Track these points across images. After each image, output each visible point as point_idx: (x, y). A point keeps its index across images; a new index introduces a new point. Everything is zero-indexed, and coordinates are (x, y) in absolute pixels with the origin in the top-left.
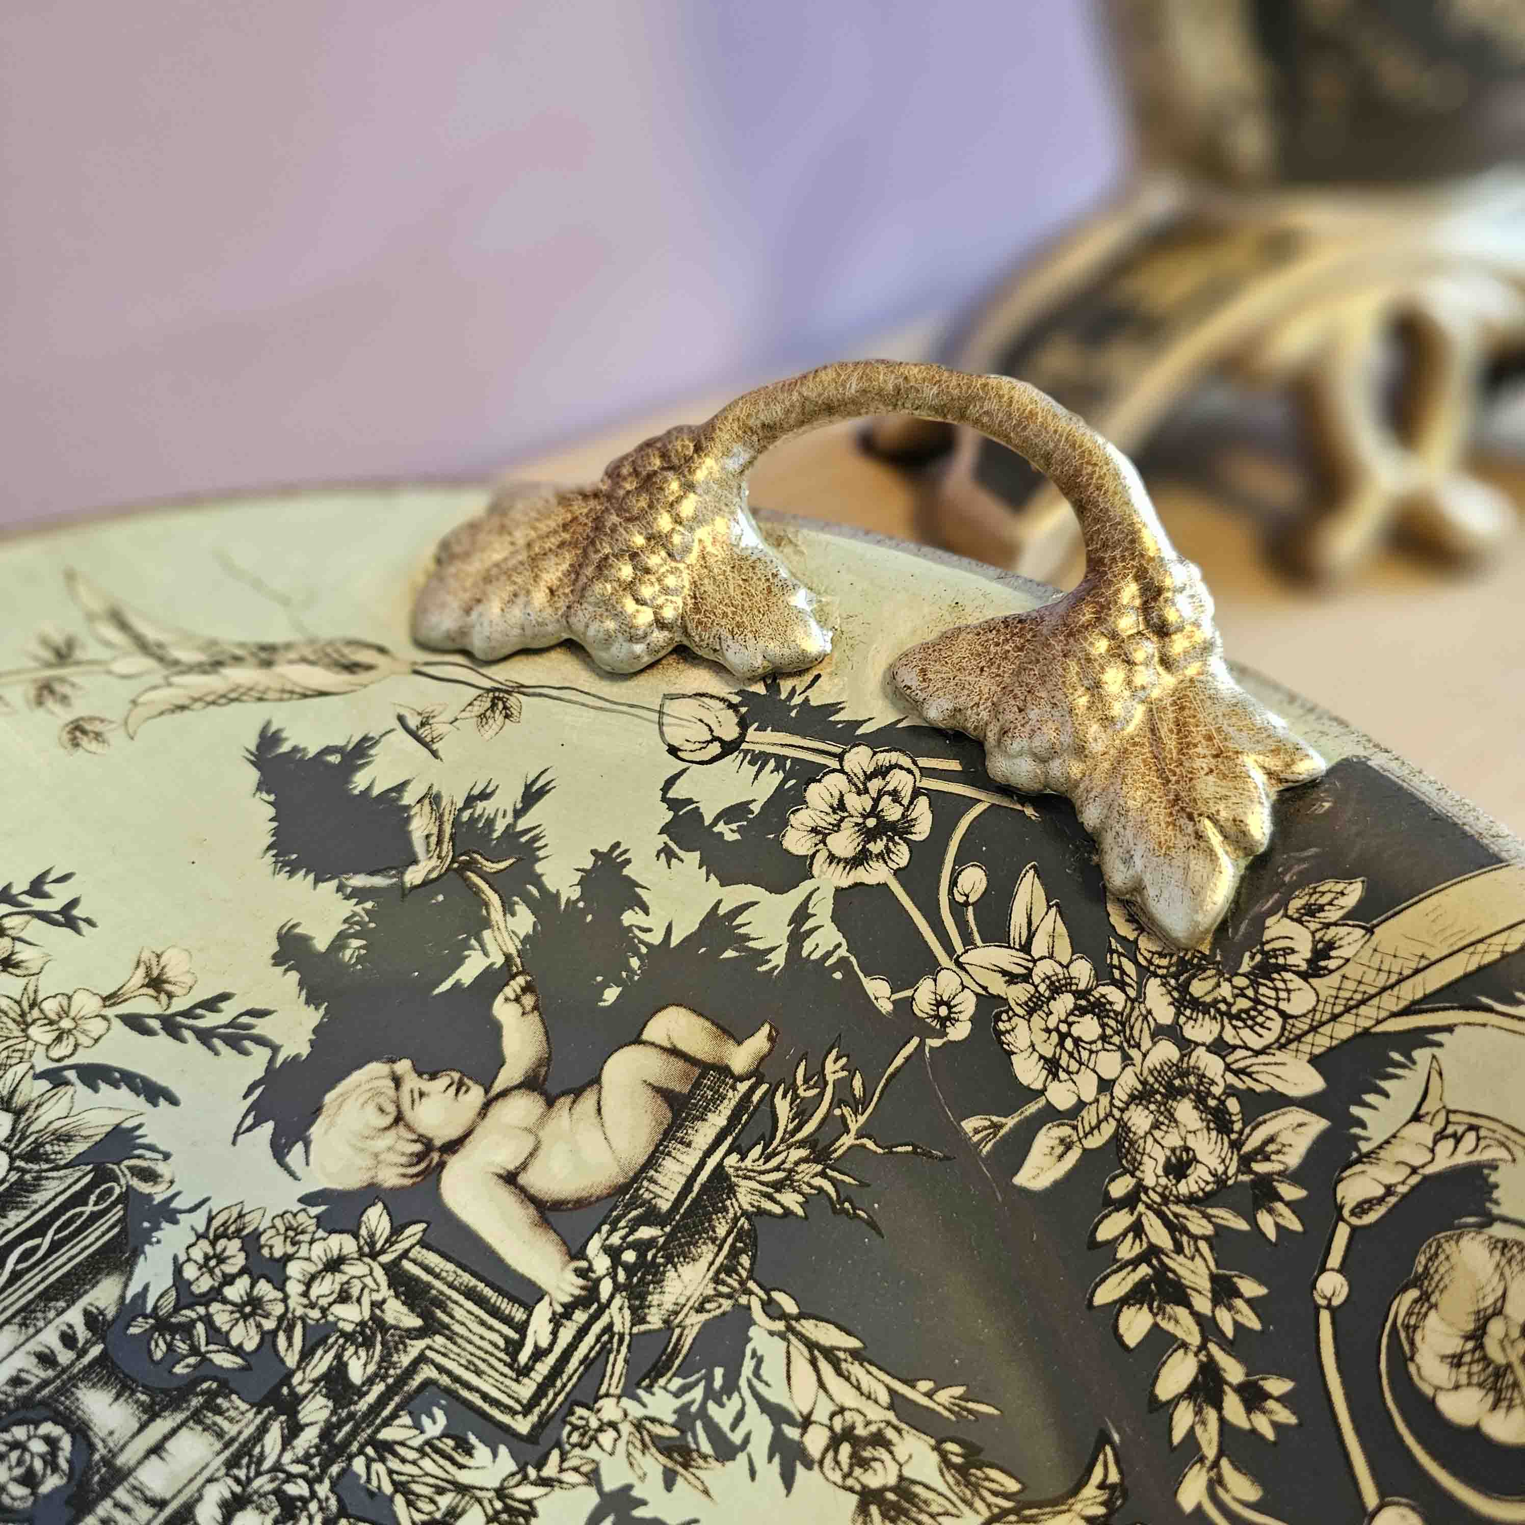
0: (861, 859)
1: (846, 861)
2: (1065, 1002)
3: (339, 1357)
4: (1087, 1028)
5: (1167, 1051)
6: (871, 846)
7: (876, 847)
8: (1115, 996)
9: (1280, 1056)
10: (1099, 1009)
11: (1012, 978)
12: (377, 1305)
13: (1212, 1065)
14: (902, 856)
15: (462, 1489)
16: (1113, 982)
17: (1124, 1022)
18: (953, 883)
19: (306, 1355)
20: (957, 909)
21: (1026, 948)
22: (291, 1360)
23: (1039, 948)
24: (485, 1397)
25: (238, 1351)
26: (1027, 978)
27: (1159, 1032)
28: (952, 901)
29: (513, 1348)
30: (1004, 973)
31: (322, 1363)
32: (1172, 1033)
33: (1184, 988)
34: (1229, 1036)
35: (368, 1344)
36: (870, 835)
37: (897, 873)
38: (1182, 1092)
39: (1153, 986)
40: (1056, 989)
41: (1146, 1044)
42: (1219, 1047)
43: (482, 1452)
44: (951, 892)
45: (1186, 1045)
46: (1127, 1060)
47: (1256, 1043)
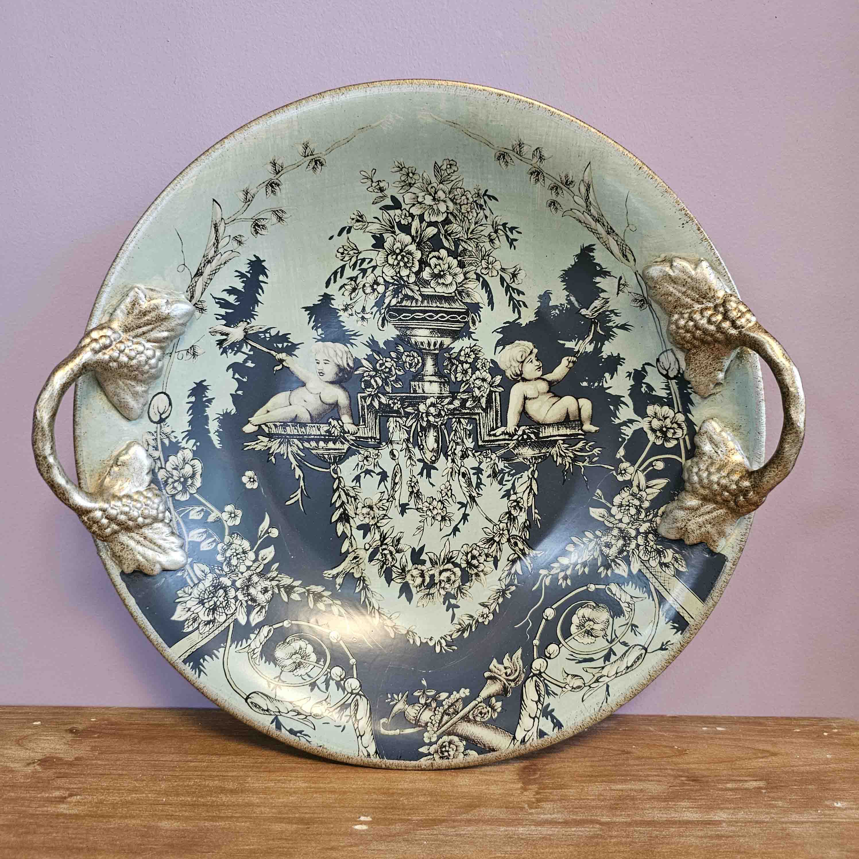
0: (654, 431)
1: (651, 427)
2: (637, 503)
3: (468, 398)
4: (633, 511)
5: (633, 533)
6: (658, 432)
7: (659, 434)
8: (643, 516)
9: (639, 562)
10: (639, 512)
11: (638, 486)
12: (482, 396)
13: (633, 545)
14: (659, 442)
15: (463, 442)
16: (646, 514)
17: (637, 520)
18: (657, 460)
19: (464, 392)
20: (651, 464)
21: (648, 487)
22: (461, 390)
23: (649, 491)
24: (480, 432)
25: (456, 378)
26: (640, 490)
27: (637, 530)
28: (652, 462)
29: (493, 429)
30: (639, 484)
31: (464, 396)
32: (638, 533)
33: (650, 533)
34: (641, 548)
35: (474, 402)
36: (661, 430)
37: (654, 442)
38: (625, 540)
39: (648, 524)
40: (639, 499)
41: (633, 527)
42: (638, 546)
43: (471, 440)
44: (654, 460)
45: (636, 538)
46: (628, 524)
47: (641, 555)
